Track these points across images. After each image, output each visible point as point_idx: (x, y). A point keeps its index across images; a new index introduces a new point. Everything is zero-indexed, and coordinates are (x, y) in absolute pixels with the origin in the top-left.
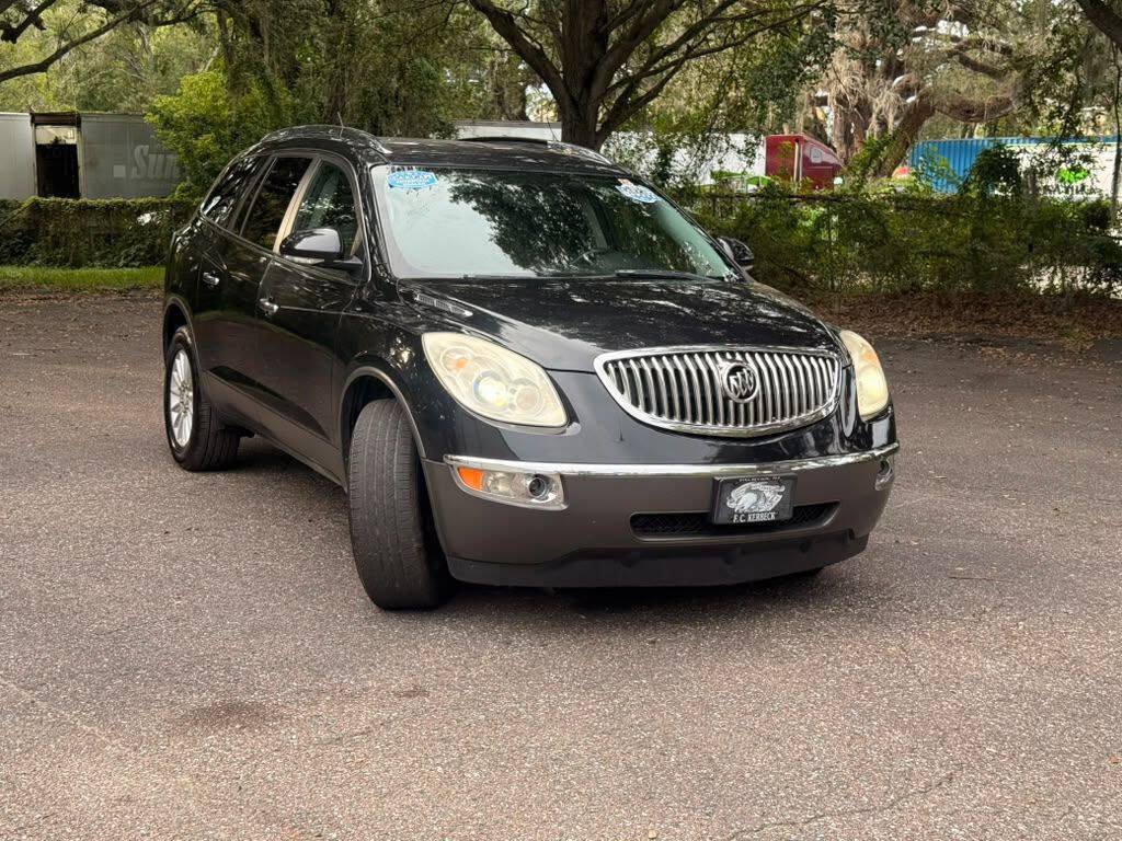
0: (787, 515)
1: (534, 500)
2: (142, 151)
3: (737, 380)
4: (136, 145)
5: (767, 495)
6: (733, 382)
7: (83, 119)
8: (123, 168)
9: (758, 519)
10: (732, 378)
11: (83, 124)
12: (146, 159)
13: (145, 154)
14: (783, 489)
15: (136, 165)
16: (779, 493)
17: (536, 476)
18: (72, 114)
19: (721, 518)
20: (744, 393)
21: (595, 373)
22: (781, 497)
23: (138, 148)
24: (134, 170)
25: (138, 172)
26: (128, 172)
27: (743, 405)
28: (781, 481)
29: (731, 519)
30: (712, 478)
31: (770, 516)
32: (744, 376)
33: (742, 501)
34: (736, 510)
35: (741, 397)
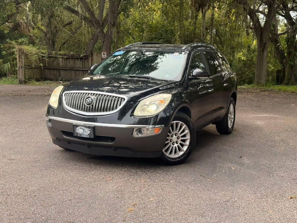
0: (92, 137)
5: (86, 130)
9: (84, 136)
10: (86, 100)
14: (90, 130)
19: (75, 135)
21: (63, 96)
22: (90, 132)
27: (88, 107)
28: (89, 127)
29: (78, 135)
30: (72, 124)
31: (87, 136)
32: (89, 99)
33: (79, 131)
34: (79, 133)
35: (87, 105)
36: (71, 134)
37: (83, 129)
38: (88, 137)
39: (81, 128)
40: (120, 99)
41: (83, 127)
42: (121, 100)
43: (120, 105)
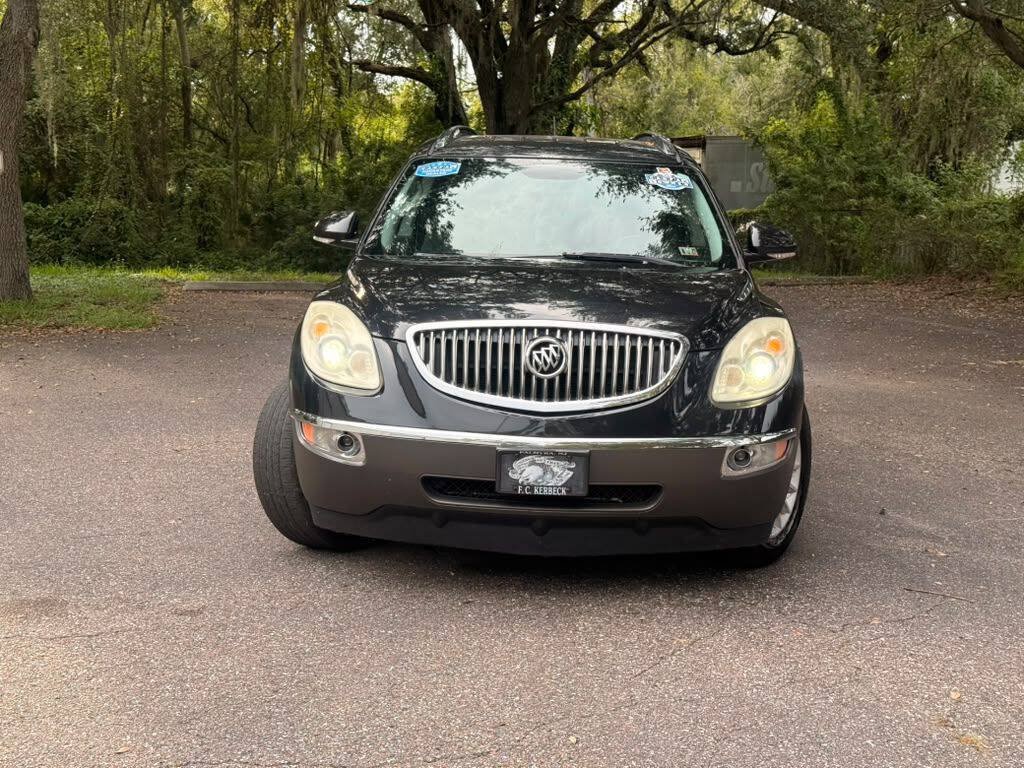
0: (581, 491)
1: (343, 455)
2: (757, 168)
3: (539, 355)
4: (752, 163)
5: (555, 469)
6: (536, 358)
7: (708, 141)
8: (739, 184)
9: (545, 493)
10: (534, 353)
11: (708, 146)
12: (760, 175)
13: (760, 170)
14: (573, 466)
15: (751, 180)
16: (569, 469)
17: (346, 433)
18: (699, 138)
19: (504, 488)
20: (546, 369)
21: (405, 342)
22: (572, 473)
23: (755, 165)
24: (749, 184)
25: (752, 186)
26: (743, 186)
27: (546, 380)
28: (570, 457)
29: (517, 490)
30: (494, 448)
31: (560, 491)
32: (548, 352)
33: (526, 473)
34: (520, 481)
35: (543, 372)
36: (485, 489)
37: (541, 465)
38: (564, 492)
39: (533, 463)
40: (662, 345)
41: (543, 460)
42: (667, 348)
43: (666, 369)
